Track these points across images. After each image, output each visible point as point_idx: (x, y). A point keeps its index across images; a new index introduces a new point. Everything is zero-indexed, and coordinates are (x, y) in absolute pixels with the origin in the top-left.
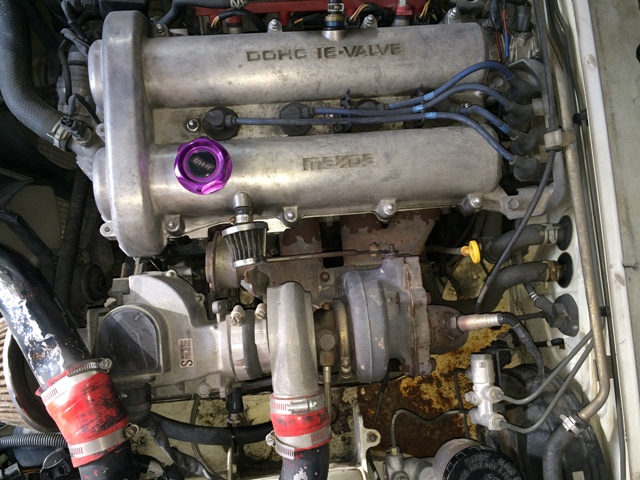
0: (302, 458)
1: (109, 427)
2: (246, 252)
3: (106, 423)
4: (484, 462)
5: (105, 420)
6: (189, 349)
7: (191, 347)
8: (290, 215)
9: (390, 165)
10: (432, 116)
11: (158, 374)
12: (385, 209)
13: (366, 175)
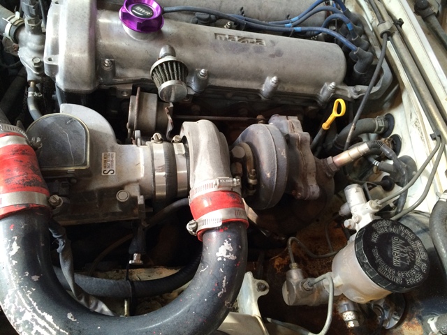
0: (226, 231)
1: (34, 185)
2: (173, 75)
3: (32, 181)
4: (388, 227)
5: (31, 179)
6: (112, 161)
7: (114, 159)
8: (203, 71)
9: (275, 48)
10: (298, 29)
11: (84, 168)
12: (271, 81)
13: (259, 51)
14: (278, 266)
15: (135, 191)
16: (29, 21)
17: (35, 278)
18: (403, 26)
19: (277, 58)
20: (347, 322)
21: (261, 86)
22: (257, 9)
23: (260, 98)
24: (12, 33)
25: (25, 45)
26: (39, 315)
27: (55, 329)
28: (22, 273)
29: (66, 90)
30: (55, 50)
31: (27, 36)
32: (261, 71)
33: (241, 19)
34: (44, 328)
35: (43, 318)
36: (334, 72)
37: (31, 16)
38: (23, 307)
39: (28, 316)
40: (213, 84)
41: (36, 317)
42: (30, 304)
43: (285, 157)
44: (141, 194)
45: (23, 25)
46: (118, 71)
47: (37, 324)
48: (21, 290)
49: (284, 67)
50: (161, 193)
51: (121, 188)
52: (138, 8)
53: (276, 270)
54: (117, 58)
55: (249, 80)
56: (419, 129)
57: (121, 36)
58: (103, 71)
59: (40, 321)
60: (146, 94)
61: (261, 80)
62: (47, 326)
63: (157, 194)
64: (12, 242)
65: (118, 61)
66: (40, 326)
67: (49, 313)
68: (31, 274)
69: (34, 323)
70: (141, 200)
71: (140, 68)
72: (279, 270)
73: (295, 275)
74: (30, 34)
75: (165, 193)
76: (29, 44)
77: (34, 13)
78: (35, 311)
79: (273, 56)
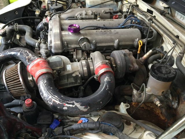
0: (106, 74)
8: (94, 41)
9: (116, 32)
10: (123, 27)
11: (62, 67)
12: (117, 41)
13: (110, 33)
14: (134, 105)
15: (78, 73)
16: (43, 40)
17: (51, 88)
18: (156, 17)
19: (117, 34)
20: (158, 105)
21: (114, 44)
22: (109, 25)
23: (115, 48)
24: (38, 45)
25: (42, 48)
26: (53, 96)
27: (58, 99)
28: (48, 87)
29: (55, 52)
30: (51, 42)
31: (42, 45)
32: (113, 39)
33: (104, 27)
34: (55, 99)
35: (55, 97)
36: (137, 36)
37: (43, 39)
38: (49, 95)
39: (50, 97)
40: (98, 45)
41: (53, 97)
42: (51, 94)
43: (123, 56)
44: (80, 74)
45: (41, 42)
46: (69, 46)
47: (53, 98)
48: (48, 91)
49: (120, 36)
50: (86, 75)
51: (73, 73)
52: (73, 27)
53: (133, 106)
54: (68, 42)
55: (110, 43)
56: (170, 44)
57: (69, 35)
58: (64, 45)
59: (54, 98)
60: (78, 51)
61: (114, 42)
62: (56, 99)
63: (85, 75)
64: (44, 80)
65: (69, 43)
66: (54, 99)
67: (56, 95)
68: (50, 87)
69: (52, 98)
70: (80, 76)
71: (75, 44)
72: (135, 106)
73: (135, 92)
74: (43, 44)
75: (87, 75)
76: (43, 47)
77: (44, 37)
78: (52, 95)
79: (115, 34)
